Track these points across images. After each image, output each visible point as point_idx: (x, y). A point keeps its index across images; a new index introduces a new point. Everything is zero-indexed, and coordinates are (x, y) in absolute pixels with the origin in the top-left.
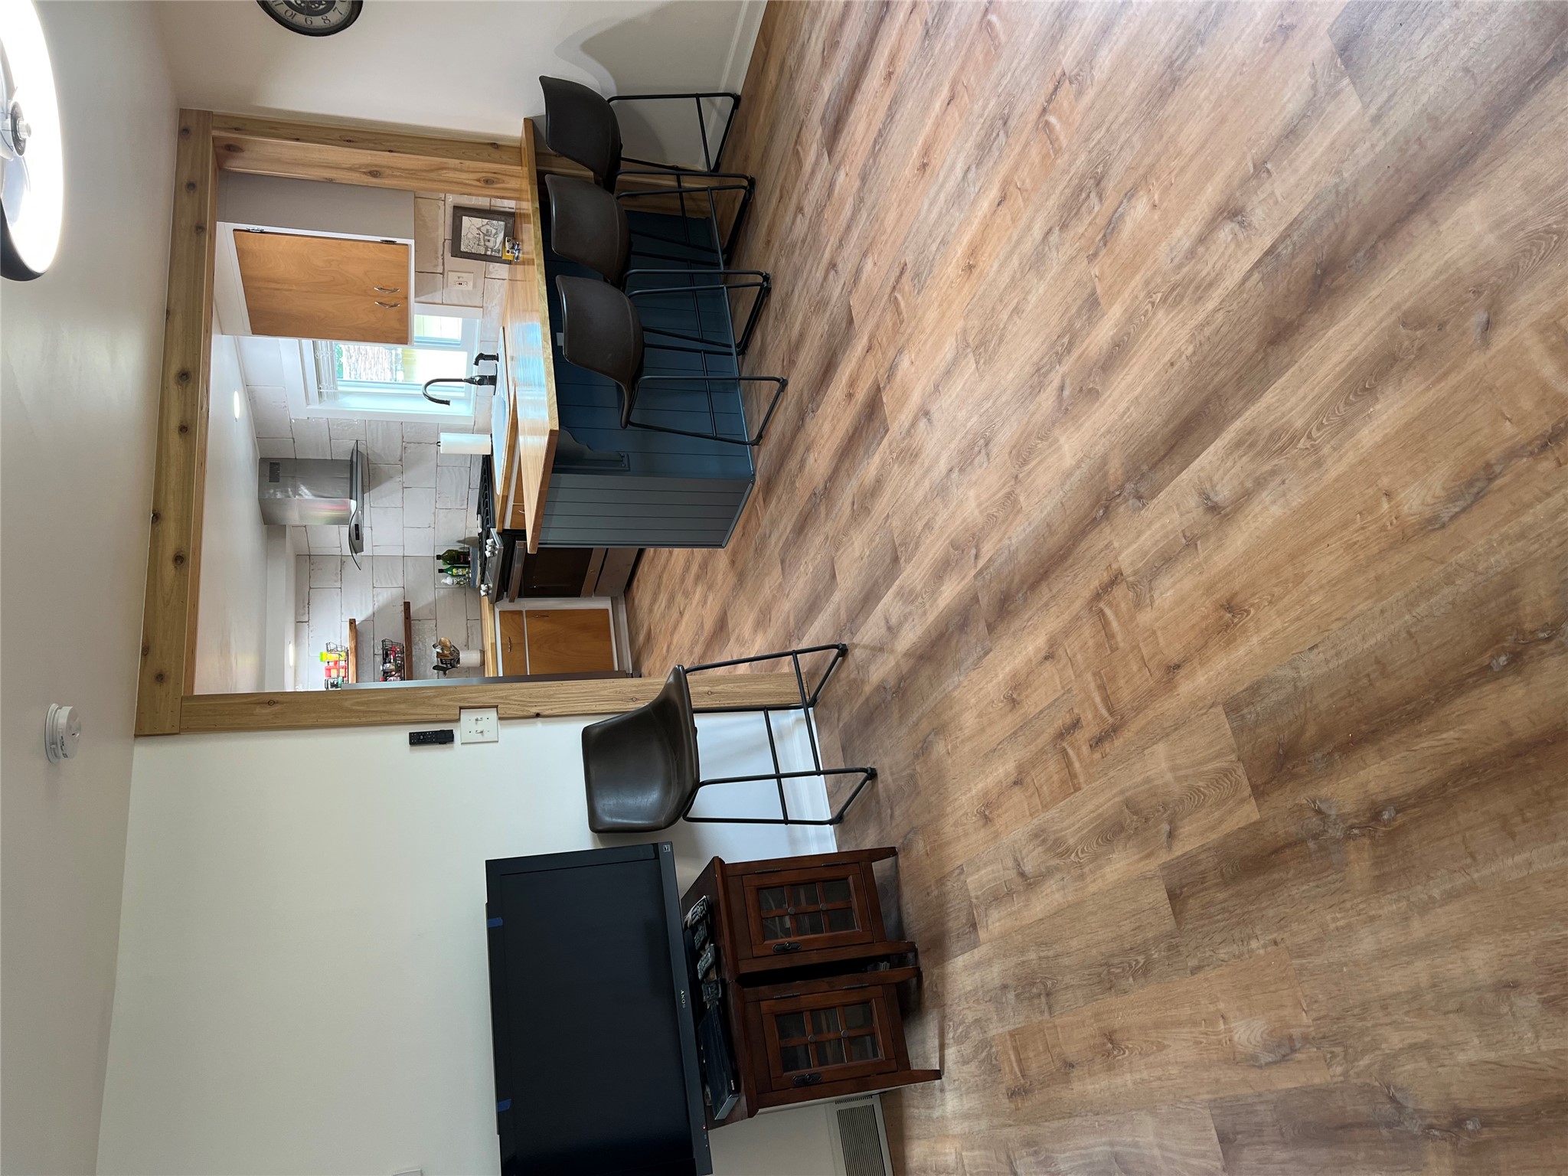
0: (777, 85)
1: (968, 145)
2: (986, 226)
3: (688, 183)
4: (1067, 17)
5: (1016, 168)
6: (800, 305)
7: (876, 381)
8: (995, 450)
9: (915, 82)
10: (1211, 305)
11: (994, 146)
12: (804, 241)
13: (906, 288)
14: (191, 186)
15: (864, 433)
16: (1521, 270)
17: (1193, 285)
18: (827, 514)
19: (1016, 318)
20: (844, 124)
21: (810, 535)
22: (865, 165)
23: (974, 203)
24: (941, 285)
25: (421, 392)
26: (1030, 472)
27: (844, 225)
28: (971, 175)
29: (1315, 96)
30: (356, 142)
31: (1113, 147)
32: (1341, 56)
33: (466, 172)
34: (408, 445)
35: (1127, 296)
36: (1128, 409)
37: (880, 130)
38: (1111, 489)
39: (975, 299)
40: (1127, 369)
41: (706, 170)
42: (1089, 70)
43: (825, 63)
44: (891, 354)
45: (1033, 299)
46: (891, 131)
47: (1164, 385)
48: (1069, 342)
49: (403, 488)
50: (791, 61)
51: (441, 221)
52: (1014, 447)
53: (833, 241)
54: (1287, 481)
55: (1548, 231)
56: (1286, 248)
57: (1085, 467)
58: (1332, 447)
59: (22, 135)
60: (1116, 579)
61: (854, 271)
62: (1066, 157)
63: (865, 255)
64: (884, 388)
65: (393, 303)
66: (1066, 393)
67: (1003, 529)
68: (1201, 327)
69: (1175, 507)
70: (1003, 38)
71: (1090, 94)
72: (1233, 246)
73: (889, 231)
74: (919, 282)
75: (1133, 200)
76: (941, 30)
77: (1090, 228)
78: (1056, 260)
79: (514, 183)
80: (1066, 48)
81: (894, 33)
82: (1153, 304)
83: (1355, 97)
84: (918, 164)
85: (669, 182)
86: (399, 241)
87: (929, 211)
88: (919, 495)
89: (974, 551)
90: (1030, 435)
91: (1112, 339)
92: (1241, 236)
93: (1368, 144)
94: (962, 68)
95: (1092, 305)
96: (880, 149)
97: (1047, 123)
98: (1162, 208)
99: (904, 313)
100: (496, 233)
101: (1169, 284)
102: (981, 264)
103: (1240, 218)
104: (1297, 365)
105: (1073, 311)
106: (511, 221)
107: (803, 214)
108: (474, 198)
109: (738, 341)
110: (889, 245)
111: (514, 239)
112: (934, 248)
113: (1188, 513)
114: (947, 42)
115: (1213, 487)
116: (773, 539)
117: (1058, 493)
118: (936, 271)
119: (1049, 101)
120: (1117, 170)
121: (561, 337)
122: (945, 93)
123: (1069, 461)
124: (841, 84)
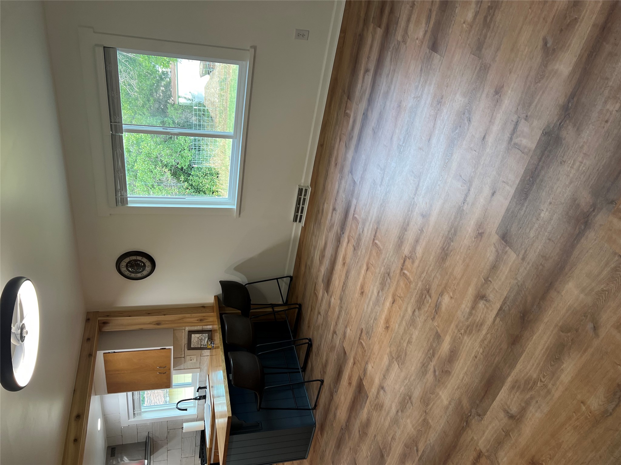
0: (305, 272)
1: (377, 284)
2: (390, 311)
3: (277, 309)
4: (402, 238)
5: (396, 289)
6: (324, 349)
7: (359, 377)
8: (414, 400)
9: (353, 265)
10: (484, 332)
11: (386, 283)
12: (322, 325)
13: (364, 338)
14: (88, 339)
15: (358, 399)
16: (599, 306)
17: (475, 326)
18: (349, 438)
19: (409, 345)
20: (331, 282)
21: (343, 449)
22: (341, 295)
23: (383, 304)
24: (378, 335)
25: (175, 407)
26: (431, 409)
27: (337, 317)
28: (380, 294)
29: (498, 254)
30: (152, 314)
31: (430, 279)
32: (503, 240)
33: (194, 318)
34: (170, 431)
35: (450, 332)
36: (464, 377)
37: (344, 282)
38: (466, 413)
39: (392, 339)
40: (458, 361)
41: (282, 303)
42: (414, 254)
43: (321, 262)
44: (363, 364)
45: (414, 337)
46: (348, 282)
47: (475, 366)
48: (433, 352)
49: (168, 450)
50: (309, 263)
51: (183, 337)
52: (421, 398)
53: (333, 323)
54: (539, 401)
55: (603, 291)
56: (506, 307)
57: (453, 404)
58: (552, 384)
59: (24, 335)
60: (480, 455)
61: (343, 334)
62: (414, 284)
63: (346, 327)
64: (363, 379)
65: (164, 372)
66: (437, 373)
67: (425, 436)
68: (483, 341)
69: (495, 418)
70: (382, 247)
71: (417, 263)
72: (485, 309)
73: (354, 317)
74: (369, 335)
75: (443, 296)
76: (359, 247)
77: (429, 308)
78: (420, 321)
79: (211, 319)
80: (405, 248)
81: (343, 250)
82: (461, 334)
83: (513, 253)
84: (360, 292)
85: (270, 310)
86: (167, 347)
87: (367, 308)
88: (387, 424)
89: (415, 448)
90: (427, 392)
91: (449, 349)
92: (488, 305)
93: (523, 268)
94: (369, 258)
95: (438, 337)
96: (345, 289)
97: (404, 273)
98: (455, 298)
99: (365, 347)
100: (205, 339)
101: (465, 326)
102: (391, 326)
103: (485, 298)
104: (525, 353)
105: (431, 340)
106: (210, 333)
107: (321, 315)
108: (196, 327)
109: (302, 366)
110: (354, 323)
111: (212, 340)
112: (372, 321)
113: (502, 420)
114: (362, 251)
115: (509, 407)
116: (327, 452)
117: (445, 417)
118: (374, 330)
119: (403, 266)
120: (434, 287)
121: (231, 375)
122: (365, 267)
123: (446, 402)
124: (327, 269)
